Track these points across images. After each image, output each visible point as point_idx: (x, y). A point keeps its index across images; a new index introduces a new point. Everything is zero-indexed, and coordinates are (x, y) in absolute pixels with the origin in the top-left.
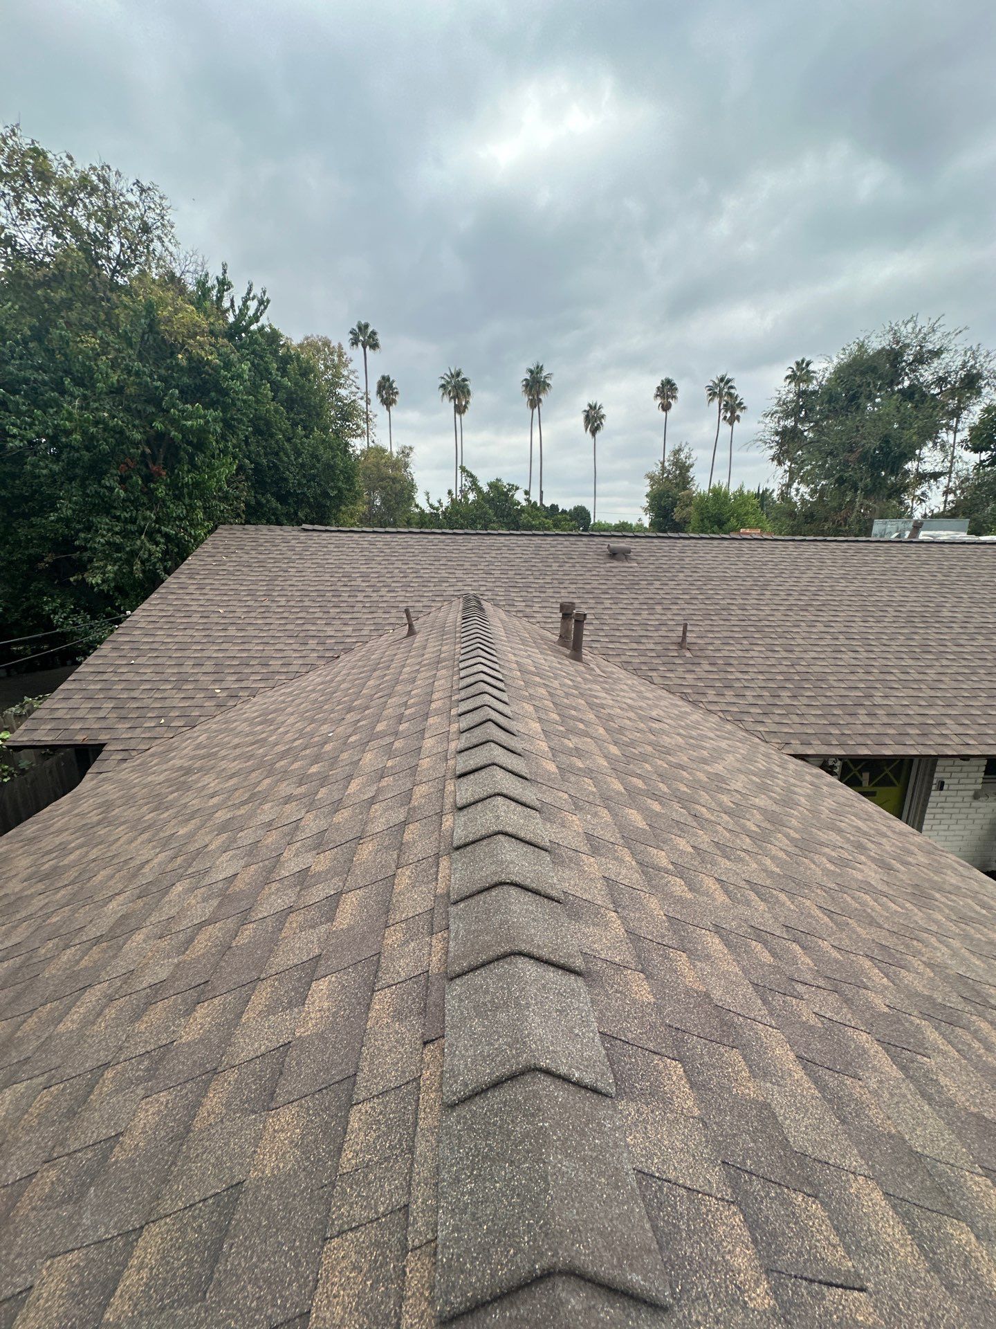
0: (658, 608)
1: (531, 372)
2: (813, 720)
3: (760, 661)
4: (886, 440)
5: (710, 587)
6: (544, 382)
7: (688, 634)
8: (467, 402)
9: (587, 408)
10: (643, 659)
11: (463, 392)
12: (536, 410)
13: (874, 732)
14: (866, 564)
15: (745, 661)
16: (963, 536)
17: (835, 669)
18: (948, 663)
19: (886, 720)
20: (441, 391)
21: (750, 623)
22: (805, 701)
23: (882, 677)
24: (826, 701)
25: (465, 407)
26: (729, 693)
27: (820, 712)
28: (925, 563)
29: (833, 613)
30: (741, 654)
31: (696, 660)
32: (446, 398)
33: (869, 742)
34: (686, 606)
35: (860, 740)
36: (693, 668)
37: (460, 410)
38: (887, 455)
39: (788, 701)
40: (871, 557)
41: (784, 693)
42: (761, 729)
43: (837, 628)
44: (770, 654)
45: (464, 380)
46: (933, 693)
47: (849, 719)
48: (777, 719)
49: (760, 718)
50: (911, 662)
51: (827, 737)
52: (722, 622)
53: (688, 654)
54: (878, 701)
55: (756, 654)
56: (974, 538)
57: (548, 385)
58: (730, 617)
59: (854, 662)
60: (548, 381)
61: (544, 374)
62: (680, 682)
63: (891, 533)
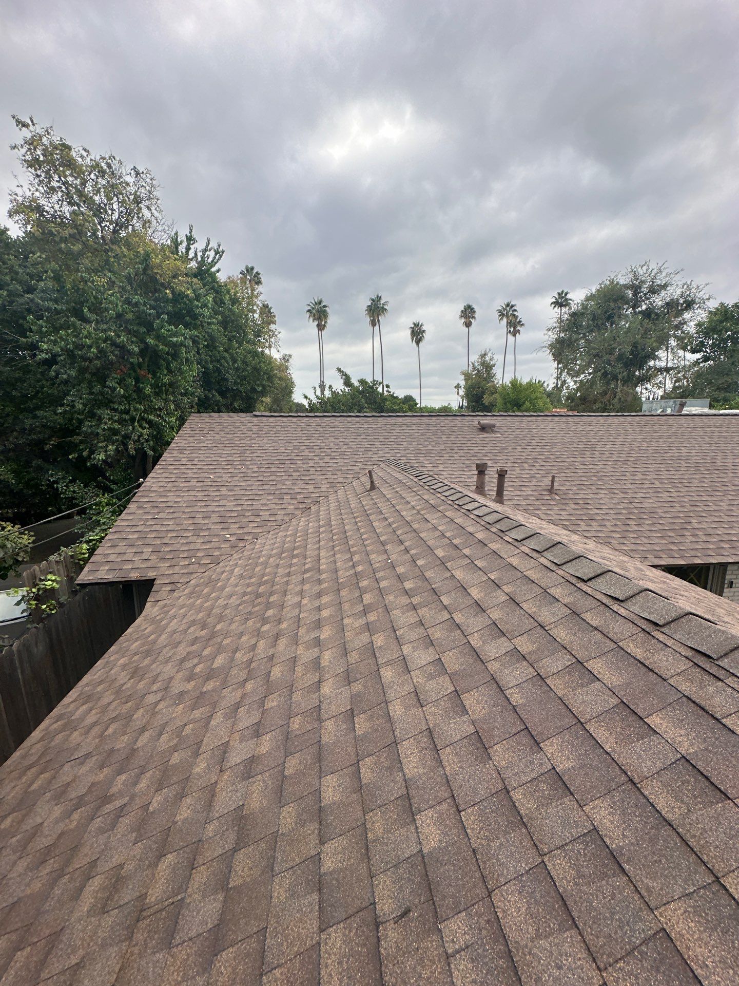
0: (526, 465)
1: (373, 300)
2: (657, 541)
3: (608, 501)
4: (635, 345)
5: (556, 450)
6: (383, 307)
7: (550, 483)
8: (326, 322)
9: (413, 326)
10: (528, 502)
11: (324, 315)
12: (377, 327)
13: (700, 547)
14: (655, 431)
15: (597, 501)
16: (706, 410)
17: (660, 504)
18: (733, 498)
19: (704, 538)
20: (308, 314)
21: (592, 474)
22: (648, 528)
23: (692, 509)
24: (661, 527)
25: (324, 326)
26: (594, 523)
27: (660, 535)
28: (694, 429)
29: (646, 466)
30: (593, 496)
31: (564, 502)
32: (311, 319)
33: (699, 555)
34: (544, 464)
35: (693, 553)
36: (564, 507)
37: (321, 328)
38: (635, 356)
39: (636, 528)
40: (657, 426)
41: (632, 523)
42: (625, 548)
43: (652, 476)
44: (613, 495)
45: (325, 306)
46: (729, 519)
47: (682, 539)
48: (633, 541)
49: (622, 540)
50: (708, 498)
51: (670, 552)
52: (573, 474)
53: (558, 498)
54: (696, 525)
55: (603, 496)
56: (713, 412)
57: (386, 309)
58: (577, 471)
59: (671, 499)
60: (385, 307)
61: (382, 302)
62: (558, 517)
63: (656, 410)
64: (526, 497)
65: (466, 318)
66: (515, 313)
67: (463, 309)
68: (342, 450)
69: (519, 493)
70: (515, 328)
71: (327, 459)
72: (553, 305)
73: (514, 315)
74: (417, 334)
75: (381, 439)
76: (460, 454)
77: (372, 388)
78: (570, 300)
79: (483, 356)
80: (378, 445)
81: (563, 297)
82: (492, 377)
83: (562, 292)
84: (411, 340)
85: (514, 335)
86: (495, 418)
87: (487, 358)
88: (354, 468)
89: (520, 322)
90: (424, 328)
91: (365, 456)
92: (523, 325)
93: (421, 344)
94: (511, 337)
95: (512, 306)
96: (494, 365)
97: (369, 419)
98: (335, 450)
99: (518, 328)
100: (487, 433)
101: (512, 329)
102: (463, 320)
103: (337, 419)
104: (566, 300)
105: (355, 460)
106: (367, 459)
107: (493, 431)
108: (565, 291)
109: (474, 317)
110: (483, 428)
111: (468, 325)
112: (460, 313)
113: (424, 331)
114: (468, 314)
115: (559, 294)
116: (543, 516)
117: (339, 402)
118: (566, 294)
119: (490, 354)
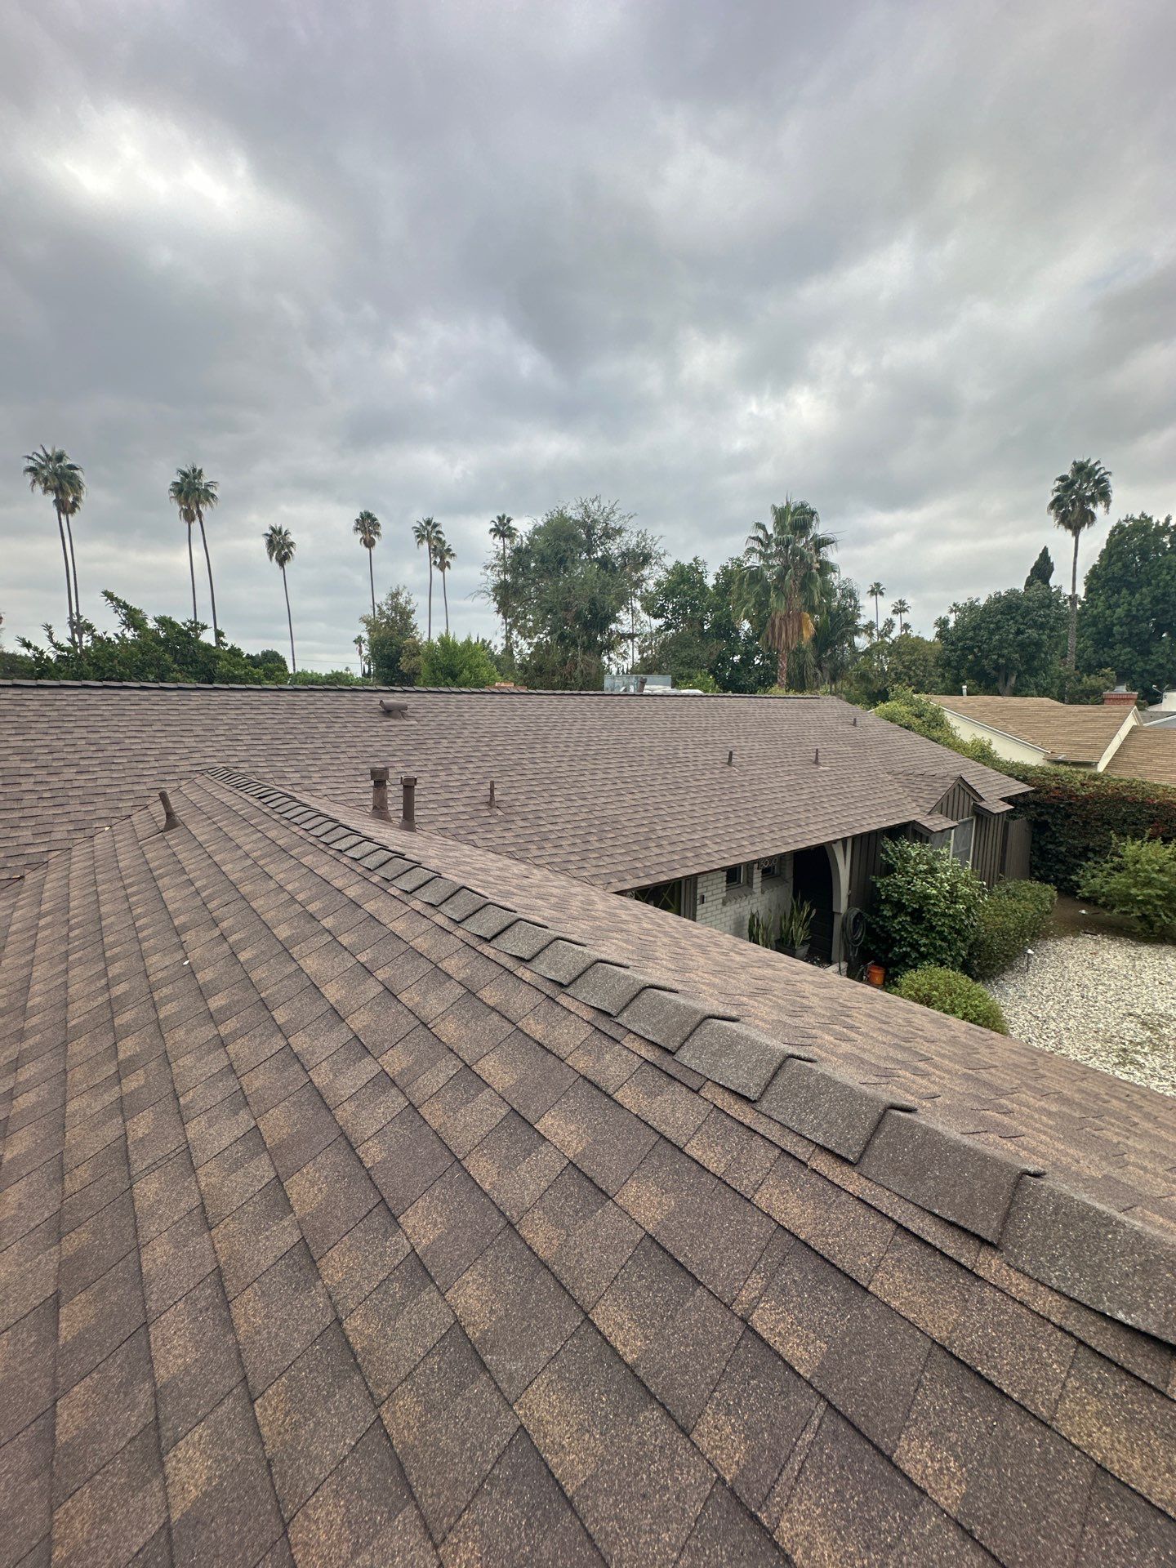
0: (454, 767)
1: (186, 475)
2: (621, 858)
3: (563, 811)
4: (593, 602)
5: (497, 743)
6: (206, 491)
7: (489, 792)
8: (77, 499)
9: (270, 532)
11: (71, 485)
12: (196, 525)
13: (665, 860)
14: (616, 716)
15: (550, 813)
16: (669, 690)
17: (622, 811)
18: (695, 795)
19: (670, 848)
20: (29, 477)
21: (544, 776)
22: (610, 842)
23: (656, 812)
24: (625, 840)
25: (74, 505)
26: (548, 845)
27: (623, 851)
28: (656, 713)
29: (606, 761)
30: (545, 806)
31: (508, 818)
32: (39, 488)
33: (665, 870)
34: (481, 764)
35: (658, 869)
36: (509, 826)
37: (65, 507)
38: (595, 616)
39: (598, 845)
40: (618, 709)
41: (593, 838)
42: (585, 874)
43: (614, 774)
44: (569, 804)
45: (72, 467)
46: (692, 821)
47: (646, 853)
48: (594, 862)
49: (581, 864)
50: (672, 798)
51: (635, 871)
52: (519, 777)
53: (500, 813)
54: (661, 833)
55: (558, 805)
56: (675, 691)
57: (213, 496)
58: (524, 772)
59: (634, 803)
60: (212, 491)
61: (205, 480)
62: (501, 841)
63: (619, 688)
64: (456, 817)
65: (364, 532)
66: (441, 536)
67: (358, 517)
68: (106, 753)
69: (445, 811)
70: (442, 558)
71: (69, 773)
72: (493, 534)
73: (439, 540)
74: (279, 546)
75: (198, 730)
76: (350, 755)
77: (186, 634)
78: (515, 529)
79: (395, 595)
80: (190, 742)
81: (505, 525)
82: (412, 630)
83: (504, 517)
84: (267, 556)
85: (442, 569)
86: (407, 695)
87: (402, 600)
88: (136, 787)
89: (449, 550)
90: (291, 538)
91: (162, 763)
92: (453, 555)
93: (287, 565)
94: (437, 572)
95: (435, 526)
96: (413, 612)
97: (169, 693)
98: (90, 754)
99: (447, 559)
100: (395, 718)
101: (438, 560)
102: (360, 535)
103: (94, 692)
104: (509, 528)
105: (138, 772)
106: (166, 770)
107: (404, 716)
108: (507, 516)
109: (378, 534)
110: (388, 712)
111: (369, 544)
112: (354, 524)
113: (292, 544)
114: (367, 526)
115: (499, 518)
116: (480, 843)
117: (111, 657)
118: (509, 520)
119: (405, 594)
